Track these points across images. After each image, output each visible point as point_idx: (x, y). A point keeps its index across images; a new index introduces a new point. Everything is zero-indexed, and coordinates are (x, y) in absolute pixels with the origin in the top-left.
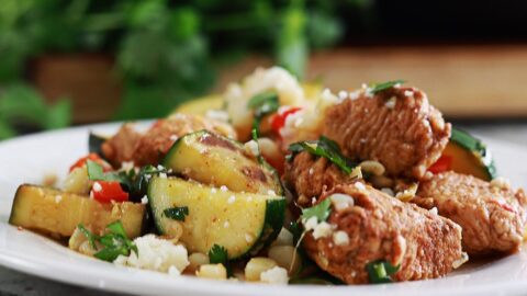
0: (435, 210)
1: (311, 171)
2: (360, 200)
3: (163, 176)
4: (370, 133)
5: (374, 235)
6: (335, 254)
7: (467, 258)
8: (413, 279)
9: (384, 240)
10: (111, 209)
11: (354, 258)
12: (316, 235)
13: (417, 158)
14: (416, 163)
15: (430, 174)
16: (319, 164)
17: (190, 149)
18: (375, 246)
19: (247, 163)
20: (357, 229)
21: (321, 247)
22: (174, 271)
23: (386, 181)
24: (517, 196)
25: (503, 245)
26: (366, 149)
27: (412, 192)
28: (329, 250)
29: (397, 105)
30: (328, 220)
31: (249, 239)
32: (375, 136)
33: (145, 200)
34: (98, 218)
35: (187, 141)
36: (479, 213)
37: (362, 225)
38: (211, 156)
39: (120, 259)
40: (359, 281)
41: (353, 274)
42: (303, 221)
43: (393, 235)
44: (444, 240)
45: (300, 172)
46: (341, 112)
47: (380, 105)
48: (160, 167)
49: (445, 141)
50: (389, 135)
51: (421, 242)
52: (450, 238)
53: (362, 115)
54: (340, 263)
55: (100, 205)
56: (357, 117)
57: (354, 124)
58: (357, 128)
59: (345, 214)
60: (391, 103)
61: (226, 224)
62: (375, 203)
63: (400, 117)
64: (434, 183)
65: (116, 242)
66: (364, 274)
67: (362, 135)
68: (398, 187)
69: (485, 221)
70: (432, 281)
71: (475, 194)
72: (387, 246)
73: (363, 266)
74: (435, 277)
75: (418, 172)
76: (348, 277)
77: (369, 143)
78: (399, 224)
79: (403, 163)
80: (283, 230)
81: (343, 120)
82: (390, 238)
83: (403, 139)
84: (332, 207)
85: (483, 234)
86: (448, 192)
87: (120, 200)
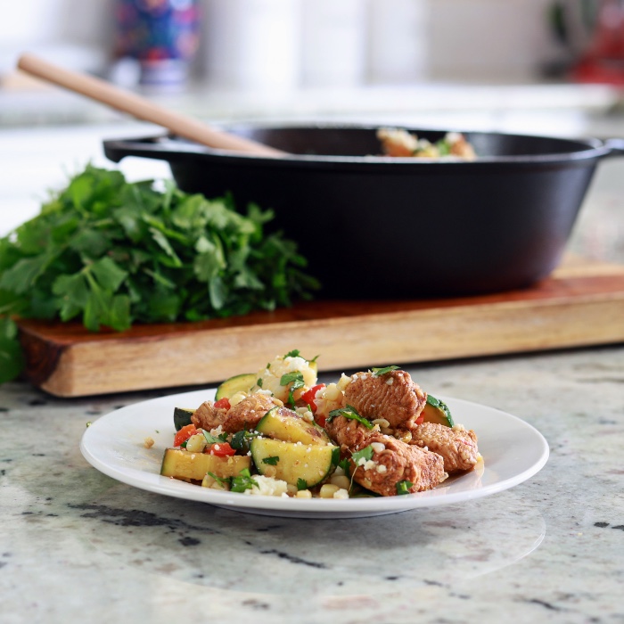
0: (426, 448)
1: (348, 429)
2: (388, 446)
3: (260, 437)
4: (377, 401)
5: (400, 466)
6: (377, 478)
7: (447, 476)
8: (420, 491)
9: (406, 468)
10: (226, 460)
11: (388, 480)
12: (366, 468)
13: (409, 415)
14: (408, 419)
15: (416, 425)
16: (353, 424)
17: (275, 419)
18: (401, 472)
19: (307, 426)
20: (391, 463)
21: (368, 474)
22: (285, 496)
23: (390, 431)
24: (469, 435)
25: (465, 467)
26: (375, 411)
27: (409, 437)
28: (374, 476)
29: (394, 383)
30: (372, 459)
31: (322, 474)
32: (381, 403)
33: (249, 454)
34: (220, 467)
35: (273, 414)
36: (451, 448)
37: (393, 460)
38: (287, 423)
39: (247, 491)
40: (390, 494)
41: (388, 490)
42: (355, 460)
43: (411, 465)
44: (434, 466)
45: (339, 429)
46: (357, 388)
47: (383, 383)
48: (256, 432)
49: (424, 403)
50: (390, 402)
51: (423, 468)
52: (438, 464)
53: (371, 389)
54: (379, 484)
55: (219, 459)
56: (367, 391)
57: (366, 396)
58: (368, 398)
59: (382, 455)
60: (391, 381)
61: (306, 465)
62: (397, 447)
63: (396, 390)
64: (420, 430)
65: (244, 481)
66: (394, 489)
67: (372, 402)
68: (397, 434)
69: (455, 452)
70: (430, 491)
71: (446, 435)
72: (408, 472)
73: (394, 484)
74: (431, 489)
75: (410, 424)
76: (385, 491)
77: (377, 407)
78: (412, 459)
79: (399, 418)
80: (338, 467)
81: (359, 393)
82: (409, 468)
83: (399, 404)
84: (373, 451)
85: (454, 460)
86: (430, 436)
87: (231, 454)
